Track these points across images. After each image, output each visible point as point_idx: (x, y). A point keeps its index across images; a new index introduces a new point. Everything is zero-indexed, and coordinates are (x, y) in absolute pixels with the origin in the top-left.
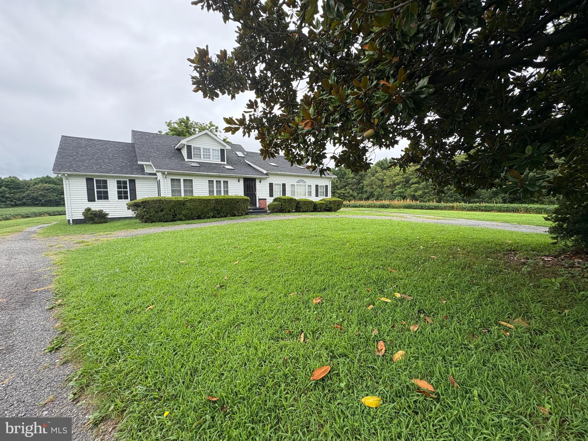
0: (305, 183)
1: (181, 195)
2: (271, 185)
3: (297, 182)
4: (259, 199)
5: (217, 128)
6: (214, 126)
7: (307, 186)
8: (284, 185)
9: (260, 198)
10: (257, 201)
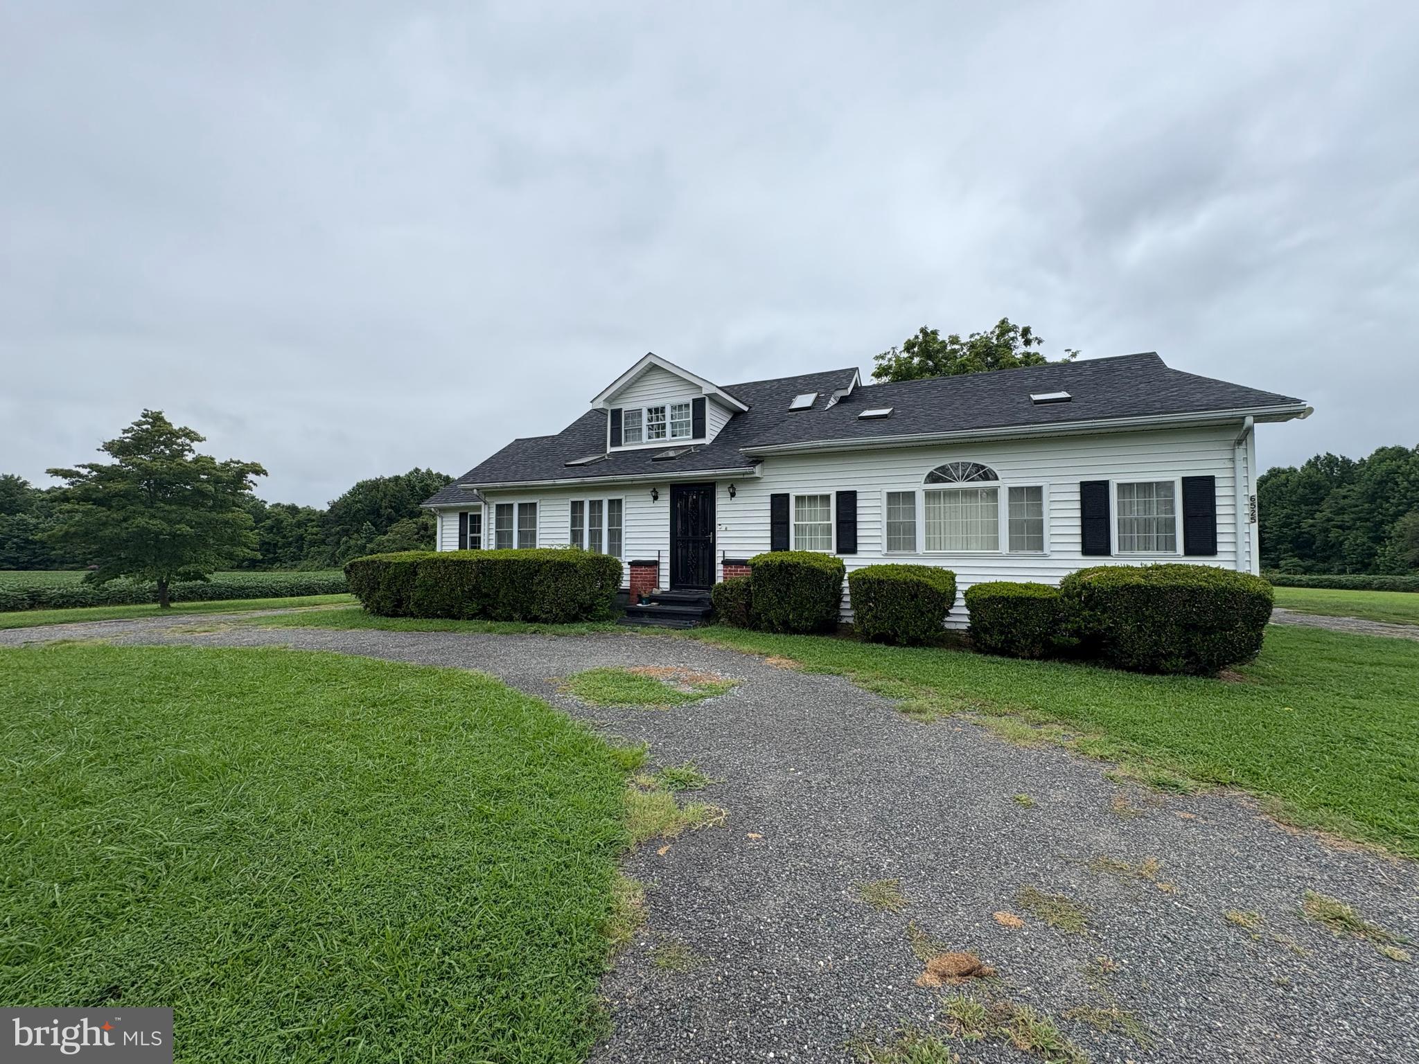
0: (987, 475)
1: (511, 546)
2: (779, 504)
3: (932, 478)
4: (726, 563)
5: (1026, 331)
6: (1014, 329)
7: (1003, 496)
8: (847, 501)
9: (731, 556)
10: (719, 567)
